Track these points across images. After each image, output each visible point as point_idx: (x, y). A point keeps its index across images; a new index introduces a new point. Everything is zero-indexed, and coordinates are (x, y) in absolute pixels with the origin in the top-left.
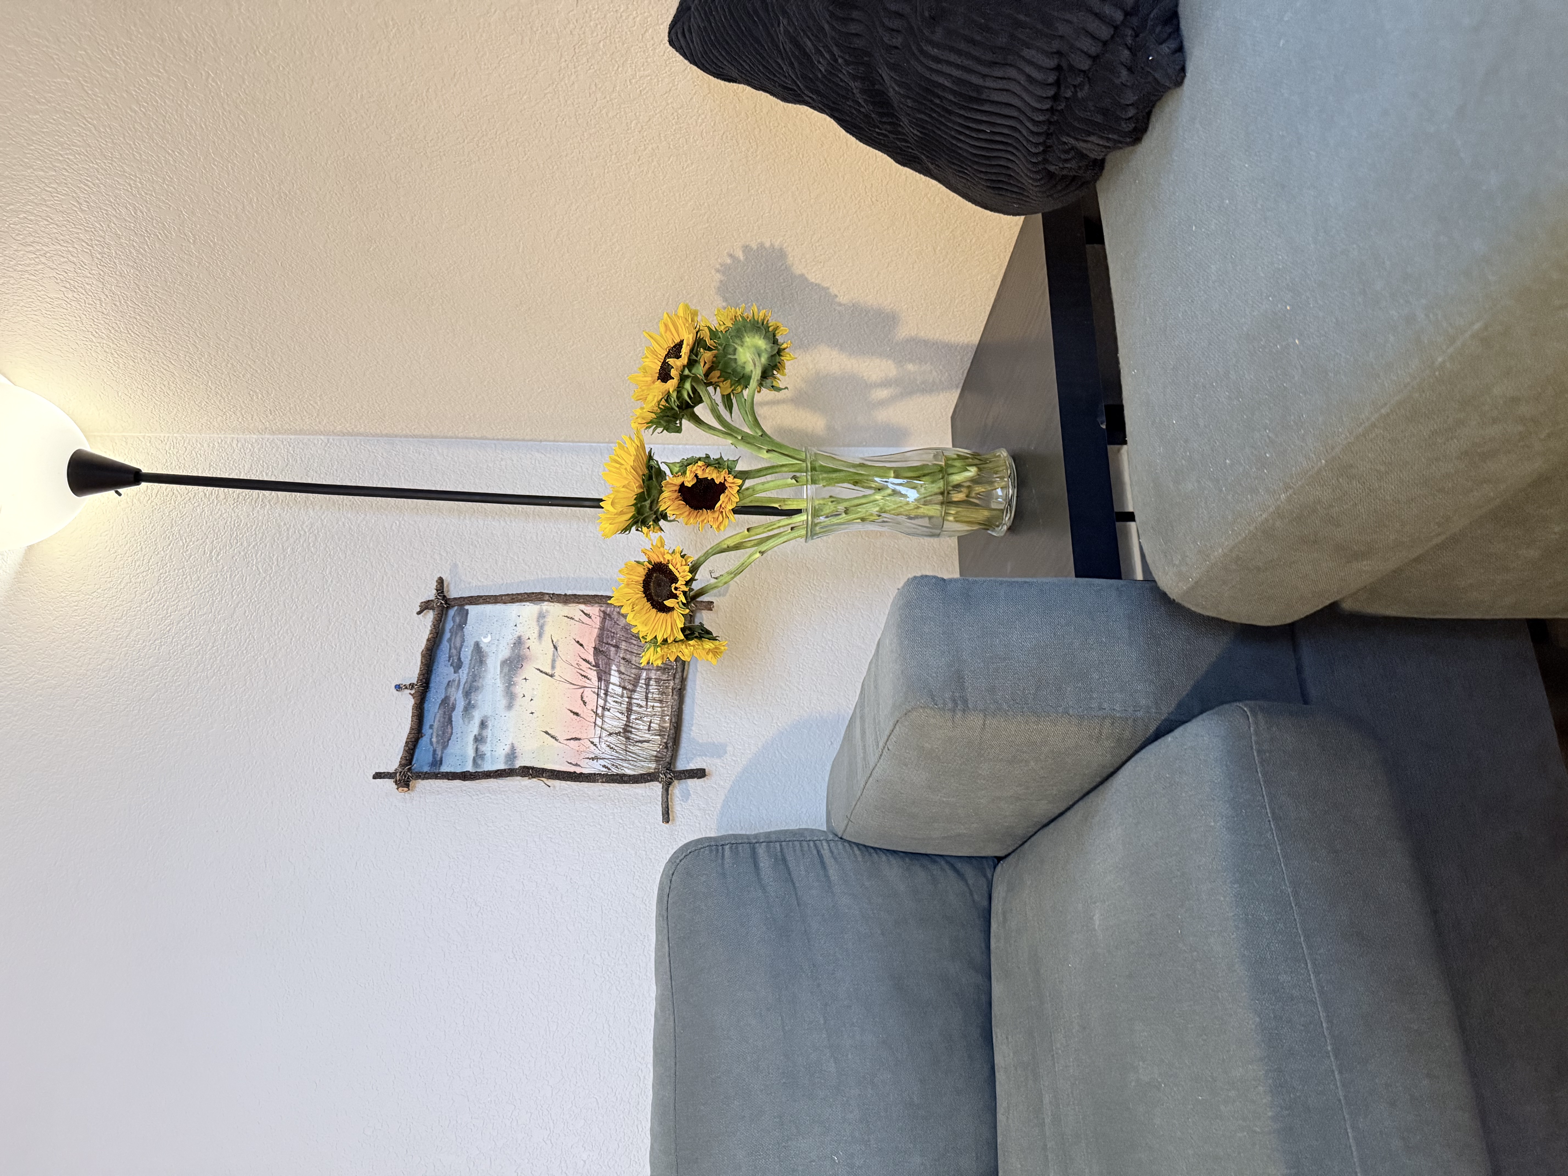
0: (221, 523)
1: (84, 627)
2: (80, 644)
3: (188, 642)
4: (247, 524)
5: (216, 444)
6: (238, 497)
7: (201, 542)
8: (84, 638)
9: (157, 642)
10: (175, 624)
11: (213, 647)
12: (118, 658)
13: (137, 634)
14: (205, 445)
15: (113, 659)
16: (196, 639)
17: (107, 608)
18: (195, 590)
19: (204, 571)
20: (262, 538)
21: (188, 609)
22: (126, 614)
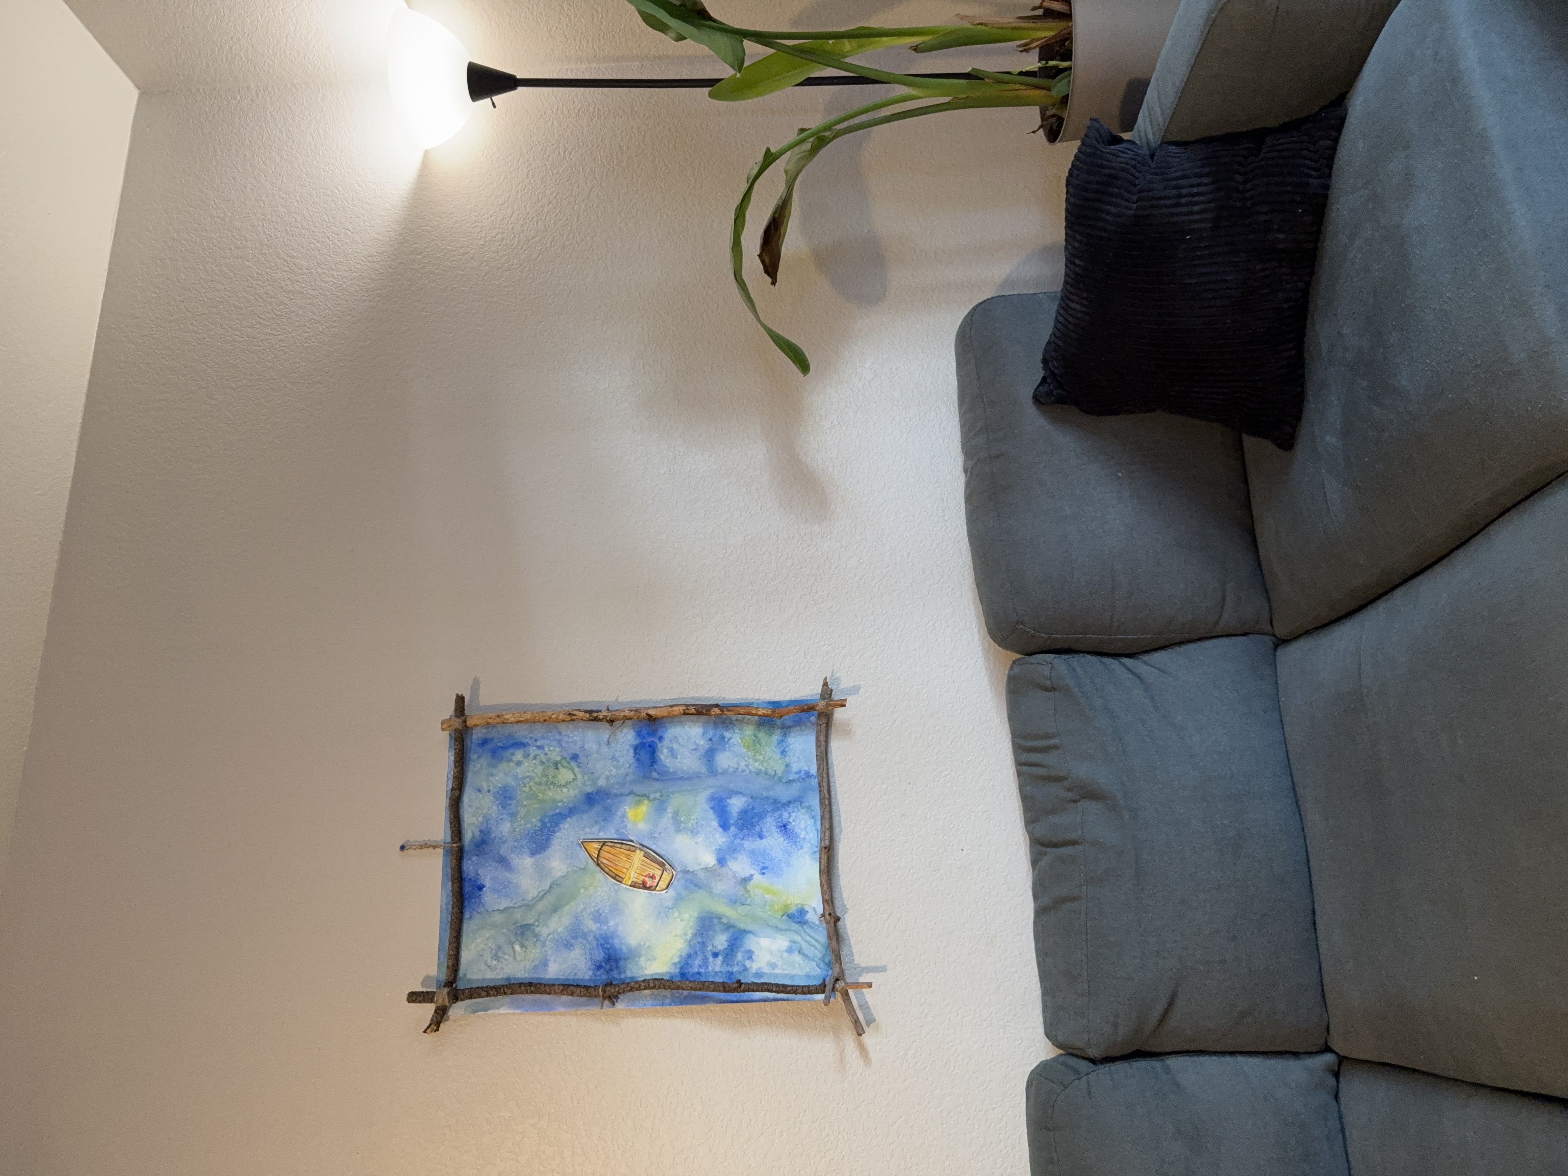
1: (477, 212)
10: (546, 206)
12: (507, 232)
15: (503, 233)
18: (558, 180)
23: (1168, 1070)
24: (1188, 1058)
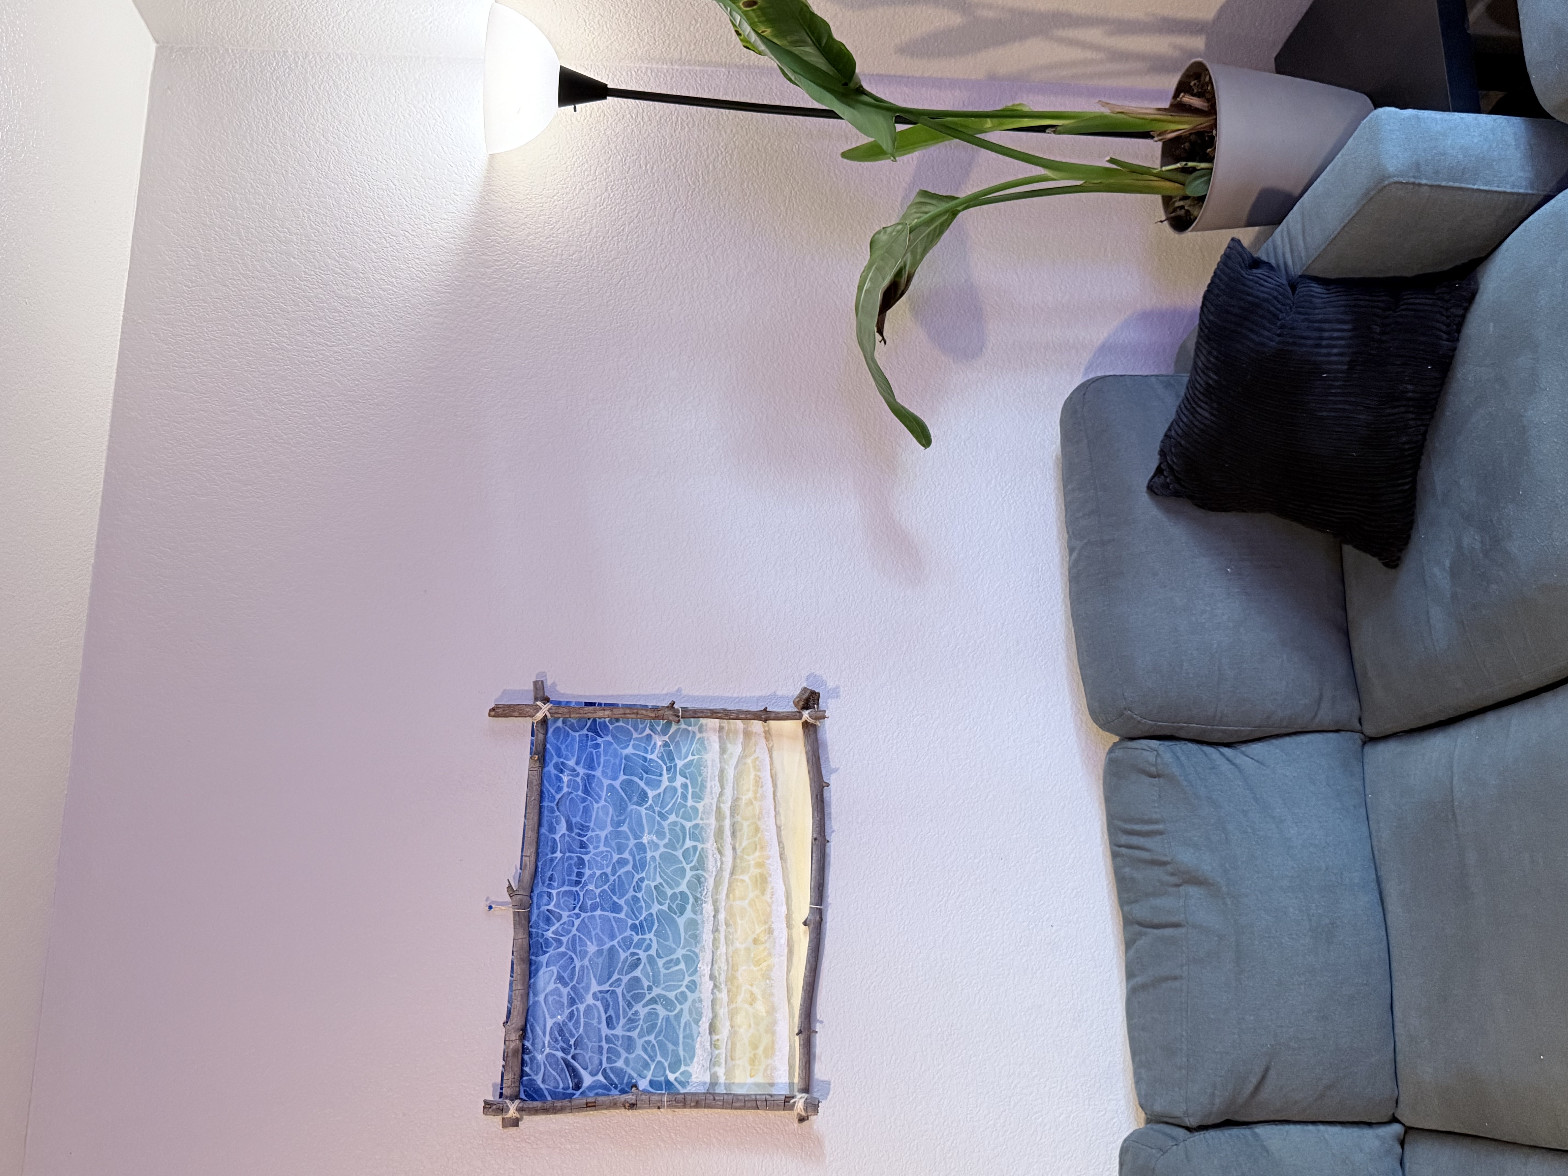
0: (651, 141)
2: (552, 238)
3: (640, 239)
4: (672, 144)
5: (633, 73)
6: (660, 120)
7: (636, 157)
8: (553, 233)
9: (614, 239)
11: (661, 244)
13: (597, 232)
14: (624, 74)
16: (647, 238)
17: (568, 210)
19: (643, 182)
21: (636, 212)
22: (585, 215)
23: (1256, 1136)
24: (1274, 1126)
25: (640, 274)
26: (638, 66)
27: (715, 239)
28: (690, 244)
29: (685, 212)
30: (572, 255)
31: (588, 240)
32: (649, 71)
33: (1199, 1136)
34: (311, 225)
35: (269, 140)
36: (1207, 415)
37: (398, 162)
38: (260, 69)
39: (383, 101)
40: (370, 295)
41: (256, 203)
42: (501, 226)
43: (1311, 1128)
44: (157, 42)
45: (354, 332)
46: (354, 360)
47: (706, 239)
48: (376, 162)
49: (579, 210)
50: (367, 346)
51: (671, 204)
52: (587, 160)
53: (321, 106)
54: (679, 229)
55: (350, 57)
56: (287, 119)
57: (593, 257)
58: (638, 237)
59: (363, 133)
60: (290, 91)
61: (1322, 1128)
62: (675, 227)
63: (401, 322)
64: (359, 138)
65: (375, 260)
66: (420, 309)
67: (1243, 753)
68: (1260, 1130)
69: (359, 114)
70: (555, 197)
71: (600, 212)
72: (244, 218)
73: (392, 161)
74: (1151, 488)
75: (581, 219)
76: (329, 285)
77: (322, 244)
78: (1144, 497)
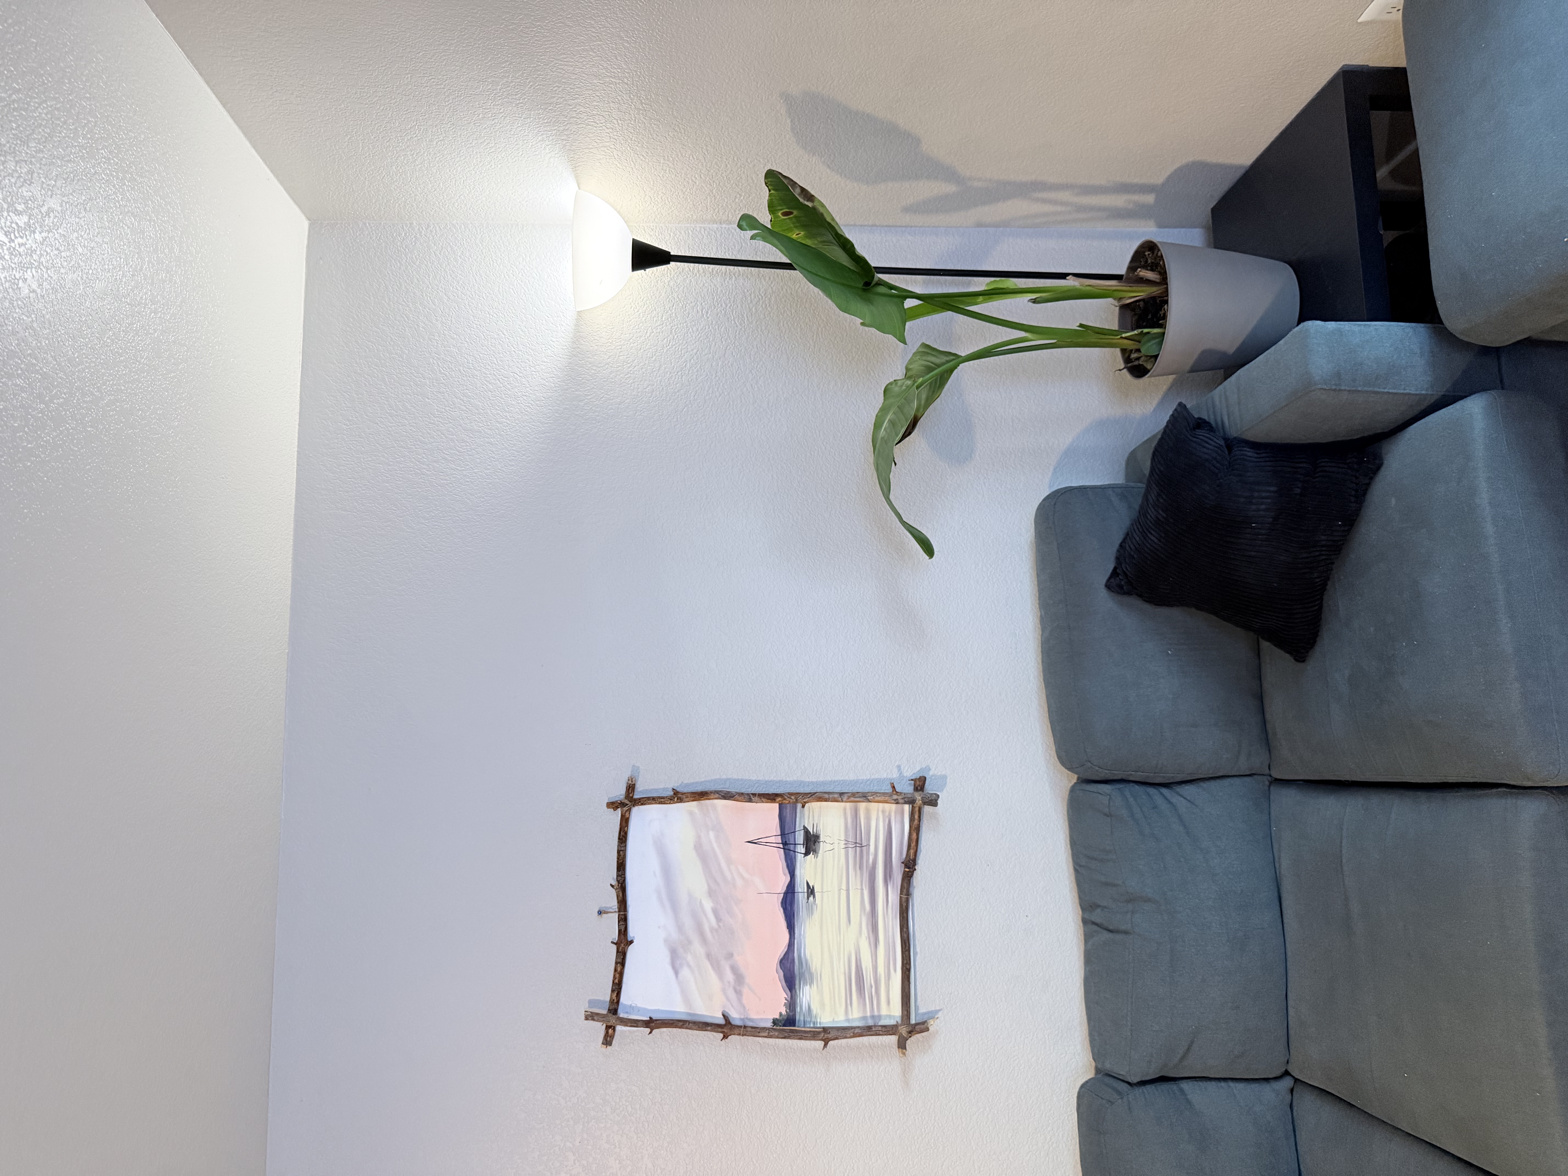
0: (706, 290)
1: (629, 363)
2: (630, 375)
3: (699, 373)
4: (722, 291)
5: (690, 231)
6: (713, 271)
7: (694, 304)
8: (631, 371)
9: (679, 374)
10: (688, 361)
11: (716, 377)
12: (656, 384)
13: (665, 368)
14: (683, 233)
15: (653, 385)
16: (704, 372)
17: (642, 351)
18: (697, 338)
19: (700, 325)
20: (734, 300)
21: (695, 351)
22: (655, 355)
23: (1182, 1091)
24: (1196, 1083)
25: (699, 402)
26: (693, 226)
27: (758, 371)
28: (739, 375)
29: (734, 349)
30: (646, 388)
31: (658, 375)
32: (703, 230)
33: (1139, 1091)
34: (440, 371)
35: (403, 300)
36: (1156, 540)
37: (506, 315)
38: (392, 239)
39: (492, 263)
40: (489, 427)
41: (396, 354)
42: (590, 366)
43: (1223, 1084)
44: (309, 220)
45: (479, 458)
46: (479, 481)
47: (751, 371)
48: (488, 316)
49: (651, 350)
50: (489, 469)
51: (722, 342)
52: (655, 308)
53: (442, 269)
54: (730, 364)
55: (463, 226)
56: (416, 280)
57: (663, 388)
58: (697, 371)
59: (477, 292)
60: (417, 257)
61: (1231, 1084)
62: (726, 362)
63: (514, 449)
64: (474, 295)
65: (492, 398)
66: (528, 437)
67: (1178, 793)
68: (1185, 1085)
69: (473, 276)
70: (631, 340)
71: (667, 351)
72: (387, 367)
73: (501, 314)
74: (1108, 586)
75: (652, 357)
76: (457, 420)
77: (450, 386)
78: (1103, 593)
